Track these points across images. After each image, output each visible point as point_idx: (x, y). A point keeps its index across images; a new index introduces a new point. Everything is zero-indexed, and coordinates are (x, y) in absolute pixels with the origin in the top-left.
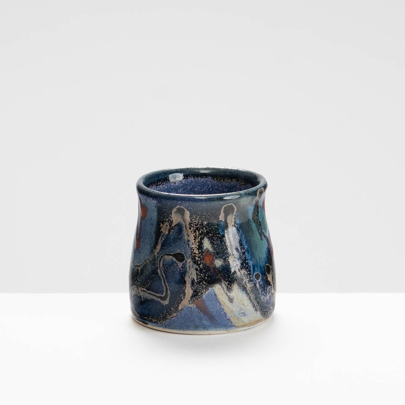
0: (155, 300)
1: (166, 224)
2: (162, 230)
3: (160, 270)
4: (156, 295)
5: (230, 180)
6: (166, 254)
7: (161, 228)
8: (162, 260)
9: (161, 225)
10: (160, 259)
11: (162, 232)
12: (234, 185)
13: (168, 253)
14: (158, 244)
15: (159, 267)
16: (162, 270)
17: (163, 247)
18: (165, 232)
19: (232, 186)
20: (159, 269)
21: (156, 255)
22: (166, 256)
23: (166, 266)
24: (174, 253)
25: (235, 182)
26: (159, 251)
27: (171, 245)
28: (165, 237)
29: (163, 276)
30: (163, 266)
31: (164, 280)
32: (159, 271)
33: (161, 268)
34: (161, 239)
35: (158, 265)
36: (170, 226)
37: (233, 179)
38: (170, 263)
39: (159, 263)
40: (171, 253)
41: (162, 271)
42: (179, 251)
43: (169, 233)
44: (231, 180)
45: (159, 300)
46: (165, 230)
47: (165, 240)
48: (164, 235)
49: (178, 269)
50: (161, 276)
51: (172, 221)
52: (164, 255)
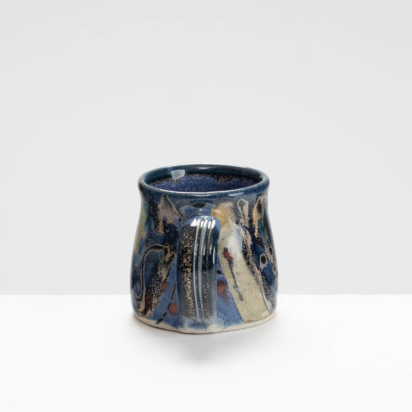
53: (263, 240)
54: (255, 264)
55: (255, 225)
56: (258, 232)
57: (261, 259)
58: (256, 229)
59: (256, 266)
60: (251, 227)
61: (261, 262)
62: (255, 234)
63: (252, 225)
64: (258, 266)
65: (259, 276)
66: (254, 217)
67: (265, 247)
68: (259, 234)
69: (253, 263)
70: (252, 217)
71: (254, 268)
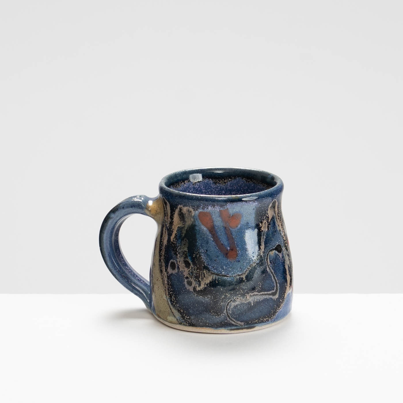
0: (267, 299)
1: (265, 221)
2: (262, 229)
3: (269, 267)
4: (268, 293)
5: (182, 183)
6: (270, 250)
7: (261, 228)
8: (268, 257)
9: (261, 225)
10: (266, 258)
11: (262, 231)
12: (187, 186)
13: (271, 249)
14: (262, 244)
15: (267, 265)
16: (271, 266)
17: (266, 245)
18: (265, 230)
19: (186, 188)
20: (267, 267)
21: (262, 255)
22: (270, 252)
23: (272, 261)
24: (275, 247)
25: (187, 184)
26: (264, 250)
27: (271, 240)
28: (265, 235)
29: (272, 273)
30: (270, 262)
31: (273, 275)
32: (268, 269)
33: (269, 265)
34: (263, 238)
35: (266, 264)
36: (268, 222)
37: (185, 181)
38: (275, 257)
39: (266, 262)
40: (273, 248)
41: (271, 268)
42: (277, 243)
43: (268, 229)
44: (184, 183)
45: (271, 296)
46: (264, 228)
47: (266, 237)
48: (264, 233)
49: (281, 260)
50: (271, 273)
51: (268, 217)
52: (269, 252)
53: (178, 248)
54: (164, 265)
55: (173, 229)
56: (175, 237)
57: (171, 263)
58: (173, 233)
59: (164, 267)
60: (170, 228)
61: (170, 267)
62: (171, 237)
63: (171, 228)
64: (166, 268)
65: (165, 278)
66: (174, 221)
67: (179, 255)
68: (175, 240)
69: (163, 262)
70: (173, 221)
71: (162, 268)
